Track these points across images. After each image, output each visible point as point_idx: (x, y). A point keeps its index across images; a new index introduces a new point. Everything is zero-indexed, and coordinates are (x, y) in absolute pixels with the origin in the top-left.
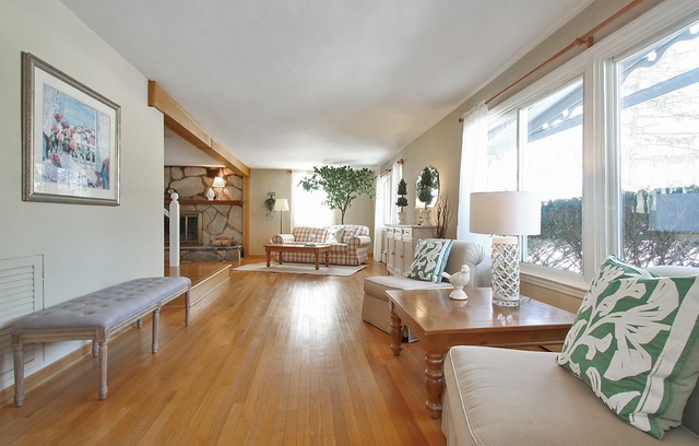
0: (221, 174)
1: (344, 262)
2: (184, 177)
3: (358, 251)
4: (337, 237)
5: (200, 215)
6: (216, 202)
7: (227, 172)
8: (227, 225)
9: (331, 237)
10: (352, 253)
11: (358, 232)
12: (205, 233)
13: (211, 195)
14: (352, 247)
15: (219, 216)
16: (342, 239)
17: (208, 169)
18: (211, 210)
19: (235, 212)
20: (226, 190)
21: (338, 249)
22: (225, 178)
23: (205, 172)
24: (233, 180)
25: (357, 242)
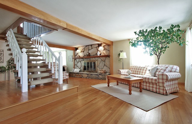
0: (102, 46)
1: (154, 90)
2: (92, 48)
3: (166, 84)
4: (151, 73)
5: (96, 61)
6: (101, 56)
7: (104, 45)
8: (105, 65)
9: (148, 72)
10: (161, 85)
11: (167, 70)
12: (98, 68)
13: (99, 54)
14: (161, 81)
15: (102, 61)
16: (155, 74)
17: (98, 44)
18: (99, 59)
19: (107, 60)
20: (104, 52)
21: (150, 81)
22: (104, 47)
23: (97, 45)
24: (106, 47)
25: (165, 77)
